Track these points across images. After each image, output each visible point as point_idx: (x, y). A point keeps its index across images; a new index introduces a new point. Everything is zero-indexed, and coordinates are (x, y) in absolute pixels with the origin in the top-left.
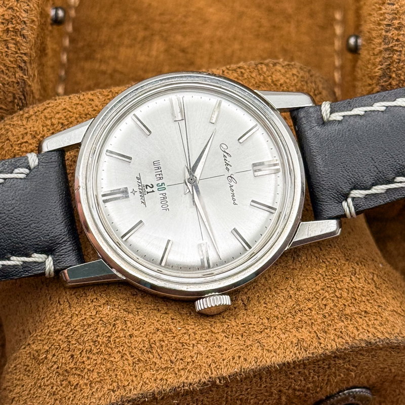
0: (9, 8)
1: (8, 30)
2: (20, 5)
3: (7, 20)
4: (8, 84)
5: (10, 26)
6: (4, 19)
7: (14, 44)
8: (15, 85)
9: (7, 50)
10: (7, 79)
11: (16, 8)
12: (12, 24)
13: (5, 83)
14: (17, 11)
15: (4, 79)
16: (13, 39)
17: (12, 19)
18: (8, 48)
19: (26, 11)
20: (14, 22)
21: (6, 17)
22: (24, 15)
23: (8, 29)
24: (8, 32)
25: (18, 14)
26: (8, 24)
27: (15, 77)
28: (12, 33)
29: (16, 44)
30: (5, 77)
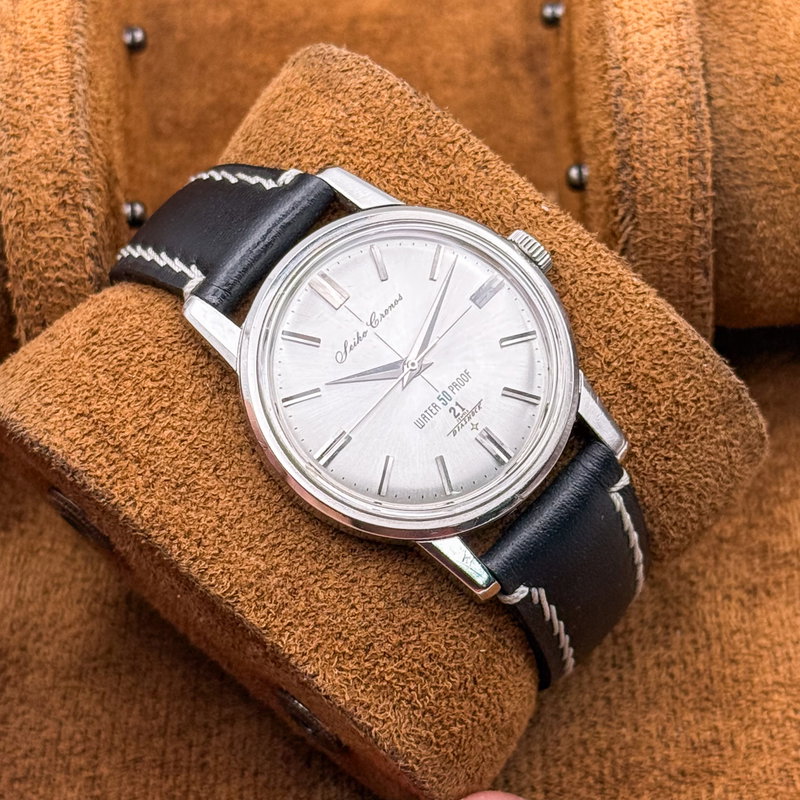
0: (63, 171)
1: (64, 204)
2: (77, 166)
3: (61, 188)
4: (76, 283)
5: (67, 197)
6: (57, 189)
7: (77, 222)
8: (87, 283)
9: (68, 232)
10: (74, 275)
11: (71, 171)
12: (71, 194)
13: (73, 281)
14: (74, 175)
15: (69, 276)
16: (74, 215)
17: (68, 185)
18: (68, 229)
19: (87, 173)
20: (72, 191)
21: (60, 184)
22: (85, 179)
23: (64, 202)
24: (65, 206)
25: (76, 178)
26: (63, 195)
27: (86, 272)
28: (71, 207)
29: (78, 222)
30: (71, 272)
